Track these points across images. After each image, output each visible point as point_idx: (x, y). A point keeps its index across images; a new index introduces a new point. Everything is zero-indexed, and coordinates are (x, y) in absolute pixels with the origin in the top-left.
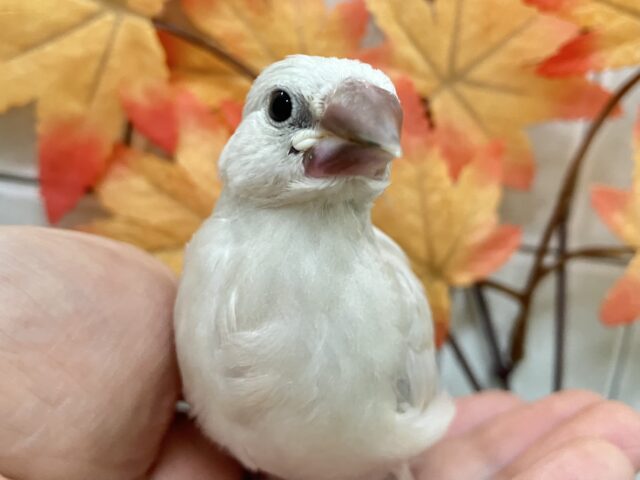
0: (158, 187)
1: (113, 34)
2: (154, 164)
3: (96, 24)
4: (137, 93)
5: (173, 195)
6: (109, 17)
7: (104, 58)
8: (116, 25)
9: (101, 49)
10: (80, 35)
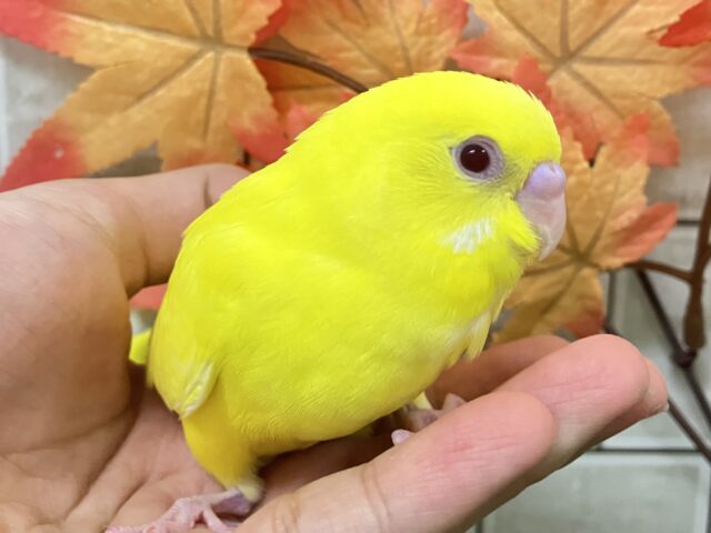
1: (215, 69)
3: (199, 63)
4: (246, 123)
6: (210, 55)
7: (211, 94)
8: (217, 61)
9: (207, 86)
10: (185, 75)
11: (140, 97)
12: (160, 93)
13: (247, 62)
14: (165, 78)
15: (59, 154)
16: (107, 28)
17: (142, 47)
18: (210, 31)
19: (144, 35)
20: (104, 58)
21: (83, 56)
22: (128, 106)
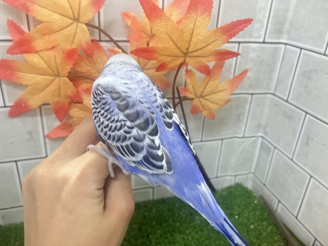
0: (81, 109)
1: (59, 82)
2: (78, 105)
3: (55, 81)
4: (69, 93)
5: (85, 110)
6: (57, 79)
7: (60, 88)
8: (59, 80)
9: (58, 86)
10: (52, 84)
11: (42, 91)
12: (47, 89)
13: (67, 79)
14: (47, 86)
15: (23, 105)
16: (30, 75)
17: (40, 79)
18: (56, 73)
19: (40, 76)
20: (31, 83)
21: (25, 83)
22: (39, 93)
